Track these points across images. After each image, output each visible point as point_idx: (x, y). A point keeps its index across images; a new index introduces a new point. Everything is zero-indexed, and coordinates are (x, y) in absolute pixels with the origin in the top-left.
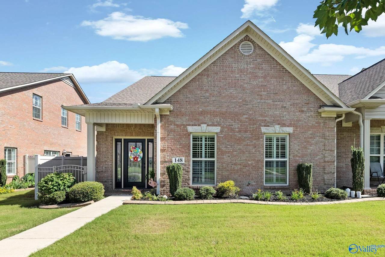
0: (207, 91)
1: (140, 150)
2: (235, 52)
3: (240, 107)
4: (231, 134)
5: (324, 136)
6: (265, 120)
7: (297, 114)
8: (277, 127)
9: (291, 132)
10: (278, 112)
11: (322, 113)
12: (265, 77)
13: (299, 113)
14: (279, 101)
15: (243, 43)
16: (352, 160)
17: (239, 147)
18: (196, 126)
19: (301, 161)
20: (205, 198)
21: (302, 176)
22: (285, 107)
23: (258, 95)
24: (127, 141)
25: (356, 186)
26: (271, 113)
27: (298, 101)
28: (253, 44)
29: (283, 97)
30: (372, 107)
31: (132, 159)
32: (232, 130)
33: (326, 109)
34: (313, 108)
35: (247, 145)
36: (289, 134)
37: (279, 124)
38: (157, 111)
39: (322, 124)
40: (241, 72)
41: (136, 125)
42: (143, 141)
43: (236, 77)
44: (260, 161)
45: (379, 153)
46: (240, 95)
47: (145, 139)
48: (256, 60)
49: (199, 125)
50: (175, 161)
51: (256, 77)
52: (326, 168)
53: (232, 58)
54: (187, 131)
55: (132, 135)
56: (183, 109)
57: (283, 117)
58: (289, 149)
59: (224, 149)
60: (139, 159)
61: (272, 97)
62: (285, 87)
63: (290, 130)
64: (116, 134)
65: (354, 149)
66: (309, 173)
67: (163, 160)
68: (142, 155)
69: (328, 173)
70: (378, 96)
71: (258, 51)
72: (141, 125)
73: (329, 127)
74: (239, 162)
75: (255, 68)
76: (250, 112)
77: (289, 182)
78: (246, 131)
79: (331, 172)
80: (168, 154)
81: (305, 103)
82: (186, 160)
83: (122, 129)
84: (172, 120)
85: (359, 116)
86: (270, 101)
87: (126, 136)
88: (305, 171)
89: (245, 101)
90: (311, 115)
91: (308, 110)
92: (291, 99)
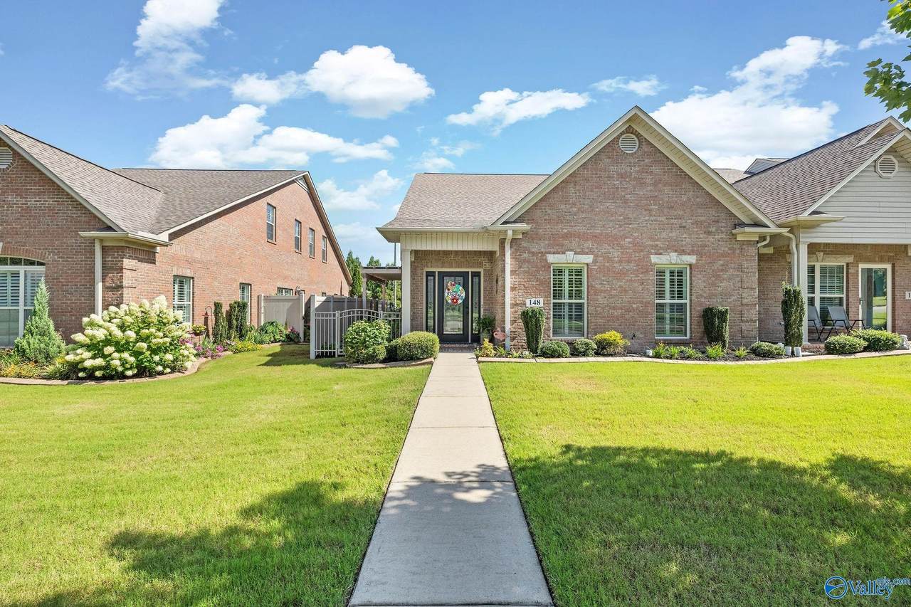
0: (574, 204)
1: (461, 288)
2: (614, 149)
3: (620, 226)
4: (607, 265)
5: (740, 268)
6: (657, 245)
7: (701, 236)
8: (674, 255)
9: (694, 262)
10: (674, 234)
11: (738, 236)
12: (655, 184)
13: (705, 236)
14: (675, 219)
15: (623, 136)
16: (785, 303)
17: (619, 283)
18: (559, 253)
19: (707, 303)
20: (585, 354)
21: (713, 324)
22: (684, 227)
23: (645, 210)
24: (443, 275)
25: (791, 339)
26: (664, 235)
27: (702, 218)
28: (638, 138)
29: (681, 213)
30: (811, 226)
31: (450, 301)
32: (610, 260)
33: (747, 229)
34: (725, 227)
35: (631, 281)
36: (690, 265)
37: (676, 251)
38: (510, 233)
39: (738, 251)
40: (622, 178)
41: (457, 252)
42: (465, 275)
43: (615, 185)
44: (649, 303)
45: (813, 293)
46: (621, 209)
47: (468, 272)
48: (643, 161)
49: (564, 253)
50: (530, 303)
51: (642, 184)
52: (744, 314)
53: (610, 158)
54: (547, 261)
55: (451, 266)
56: (541, 231)
57: (682, 241)
58: (691, 287)
59: (598, 286)
60: (460, 301)
61: (666, 213)
62: (684, 198)
63: (692, 259)
64: (429, 265)
65: (785, 285)
66: (725, 321)
67: (514, 302)
68: (463, 295)
69: (747, 321)
70: (821, 210)
71: (645, 148)
72: (463, 252)
73: (747, 255)
74: (619, 305)
75: (641, 172)
76: (636, 235)
77: (691, 333)
78: (629, 262)
79: (751, 320)
80: (520, 294)
81: (713, 222)
82: (546, 302)
83: (437, 257)
84: (525, 245)
85: (790, 239)
86: (663, 219)
87: (442, 267)
88: (718, 318)
89: (628, 218)
90: (721, 238)
91: (717, 230)
92: (692, 216)
